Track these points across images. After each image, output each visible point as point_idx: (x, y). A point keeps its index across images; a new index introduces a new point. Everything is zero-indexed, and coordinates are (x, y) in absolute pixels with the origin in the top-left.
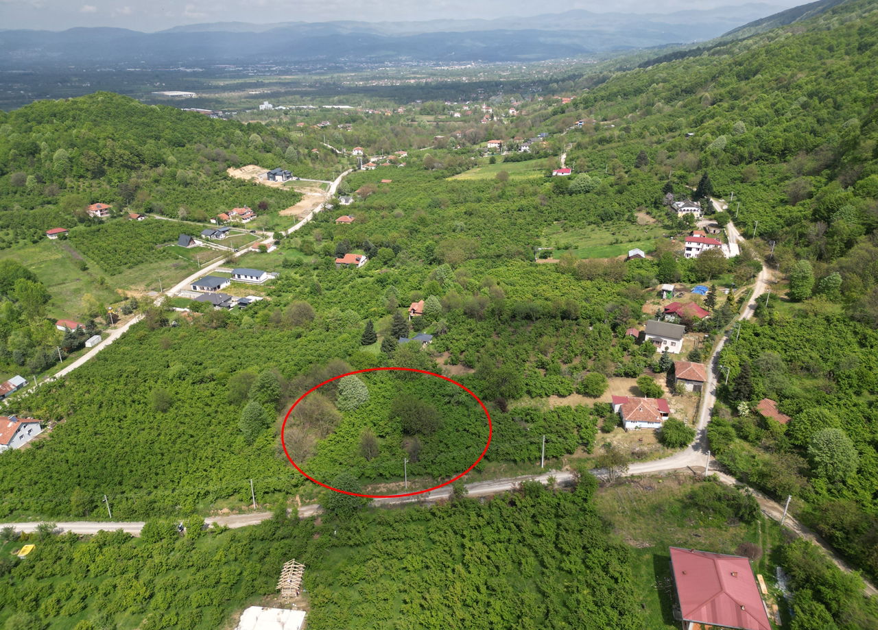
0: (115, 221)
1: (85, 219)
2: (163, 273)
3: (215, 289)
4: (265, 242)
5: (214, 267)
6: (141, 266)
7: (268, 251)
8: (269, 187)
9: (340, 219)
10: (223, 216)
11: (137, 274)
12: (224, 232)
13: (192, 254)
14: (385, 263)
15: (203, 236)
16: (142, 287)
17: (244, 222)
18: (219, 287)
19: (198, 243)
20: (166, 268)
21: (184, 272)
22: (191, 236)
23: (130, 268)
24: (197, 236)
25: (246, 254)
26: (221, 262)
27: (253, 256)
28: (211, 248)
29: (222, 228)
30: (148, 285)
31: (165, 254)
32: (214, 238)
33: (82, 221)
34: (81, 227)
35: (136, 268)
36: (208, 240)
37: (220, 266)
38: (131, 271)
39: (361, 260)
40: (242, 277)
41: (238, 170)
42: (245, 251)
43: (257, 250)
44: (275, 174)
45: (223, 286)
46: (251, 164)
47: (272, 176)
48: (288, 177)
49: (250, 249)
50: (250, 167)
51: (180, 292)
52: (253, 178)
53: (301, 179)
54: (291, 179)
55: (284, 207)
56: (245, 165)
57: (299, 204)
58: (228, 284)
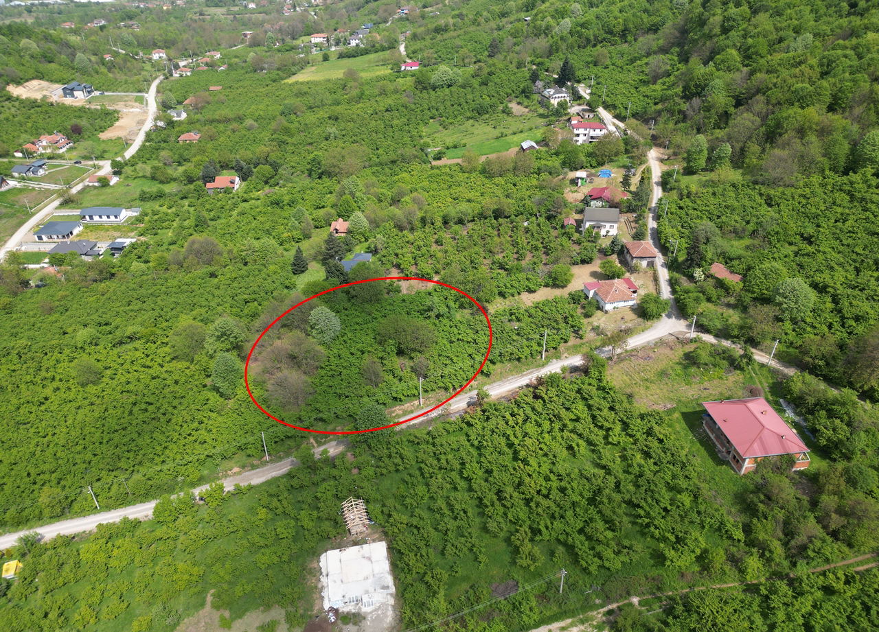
3: (66, 236)
4: (101, 173)
5: (49, 210)
7: (111, 184)
8: (71, 107)
9: (183, 137)
10: (29, 146)
12: (40, 166)
13: (10, 198)
14: (266, 183)
15: (16, 175)
17: (61, 151)
18: (70, 233)
19: (12, 183)
21: (14, 221)
24: (6, 175)
25: (84, 189)
26: (57, 203)
27: (95, 192)
28: (33, 188)
29: (34, 162)
32: (30, 174)
36: (23, 179)
37: (56, 208)
39: (236, 183)
40: (96, 218)
41: (21, 87)
42: (80, 187)
43: (96, 184)
44: (73, 90)
45: (76, 232)
46: (33, 78)
47: (69, 92)
48: (89, 92)
49: (87, 183)
50: (35, 83)
51: (21, 245)
52: (45, 96)
53: (106, 93)
54: (93, 94)
55: (102, 129)
56: (27, 81)
57: (117, 124)
58: (81, 228)
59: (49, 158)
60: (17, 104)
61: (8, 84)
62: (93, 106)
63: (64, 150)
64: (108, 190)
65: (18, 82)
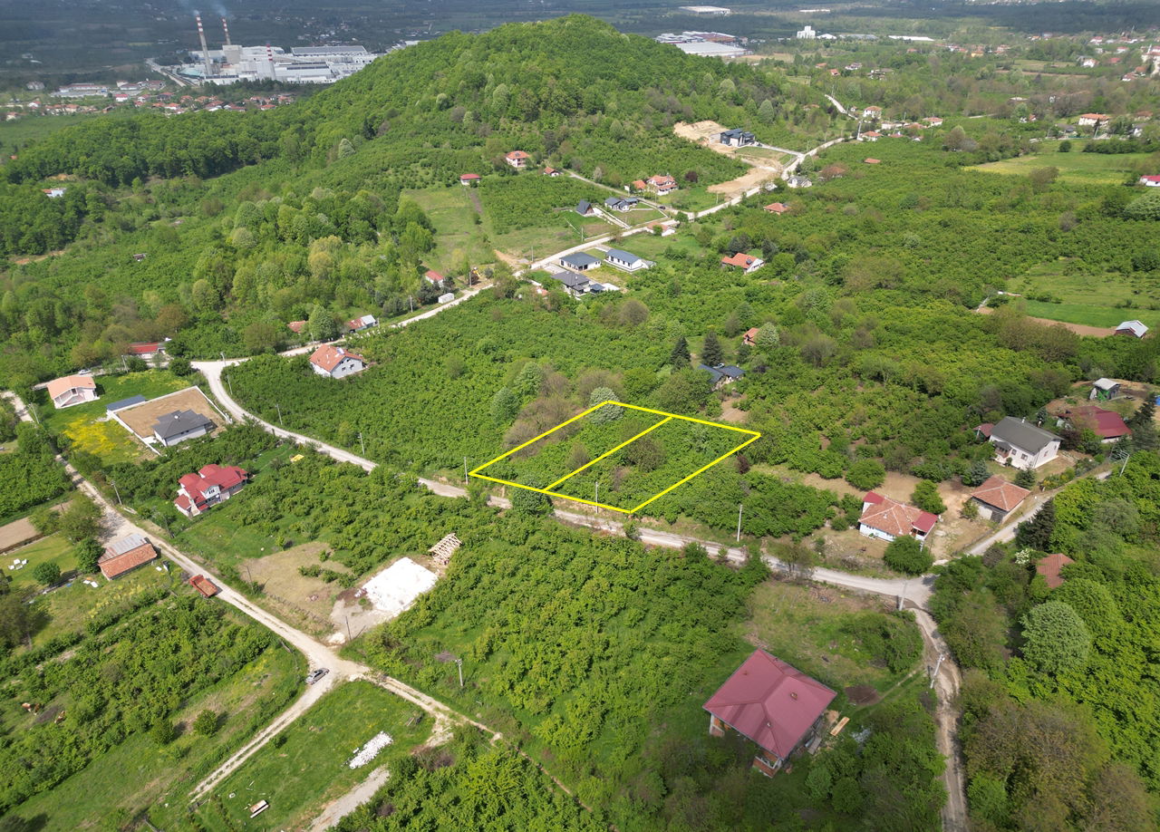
0: (529, 173)
1: (502, 168)
2: (545, 241)
3: (580, 268)
4: (666, 223)
6: (528, 229)
7: (663, 235)
8: (714, 153)
9: (771, 206)
10: (639, 183)
11: (521, 237)
12: (631, 203)
13: (583, 224)
15: (606, 205)
16: (518, 252)
17: (659, 193)
18: (586, 267)
20: (551, 236)
21: (564, 244)
22: (593, 201)
23: (518, 229)
24: (599, 204)
25: (638, 233)
26: (607, 239)
27: (643, 238)
28: (607, 220)
29: (631, 198)
30: (524, 252)
31: (555, 221)
32: (615, 209)
33: (497, 168)
34: (495, 176)
35: (523, 231)
36: (609, 211)
37: (603, 243)
38: (517, 232)
39: (754, 265)
40: (615, 260)
41: (689, 126)
42: (639, 230)
43: (652, 232)
44: (730, 136)
45: (591, 267)
46: (709, 119)
47: (726, 138)
48: (746, 142)
49: (645, 228)
50: (707, 124)
51: (548, 264)
52: (702, 139)
53: (764, 146)
54: (749, 145)
55: (719, 181)
56: (701, 120)
57: (739, 179)
58: (599, 265)
59: (646, 198)
60: (669, 141)
61: (679, 121)
62: (733, 157)
63: (666, 193)
64: (655, 240)
65: (690, 120)
